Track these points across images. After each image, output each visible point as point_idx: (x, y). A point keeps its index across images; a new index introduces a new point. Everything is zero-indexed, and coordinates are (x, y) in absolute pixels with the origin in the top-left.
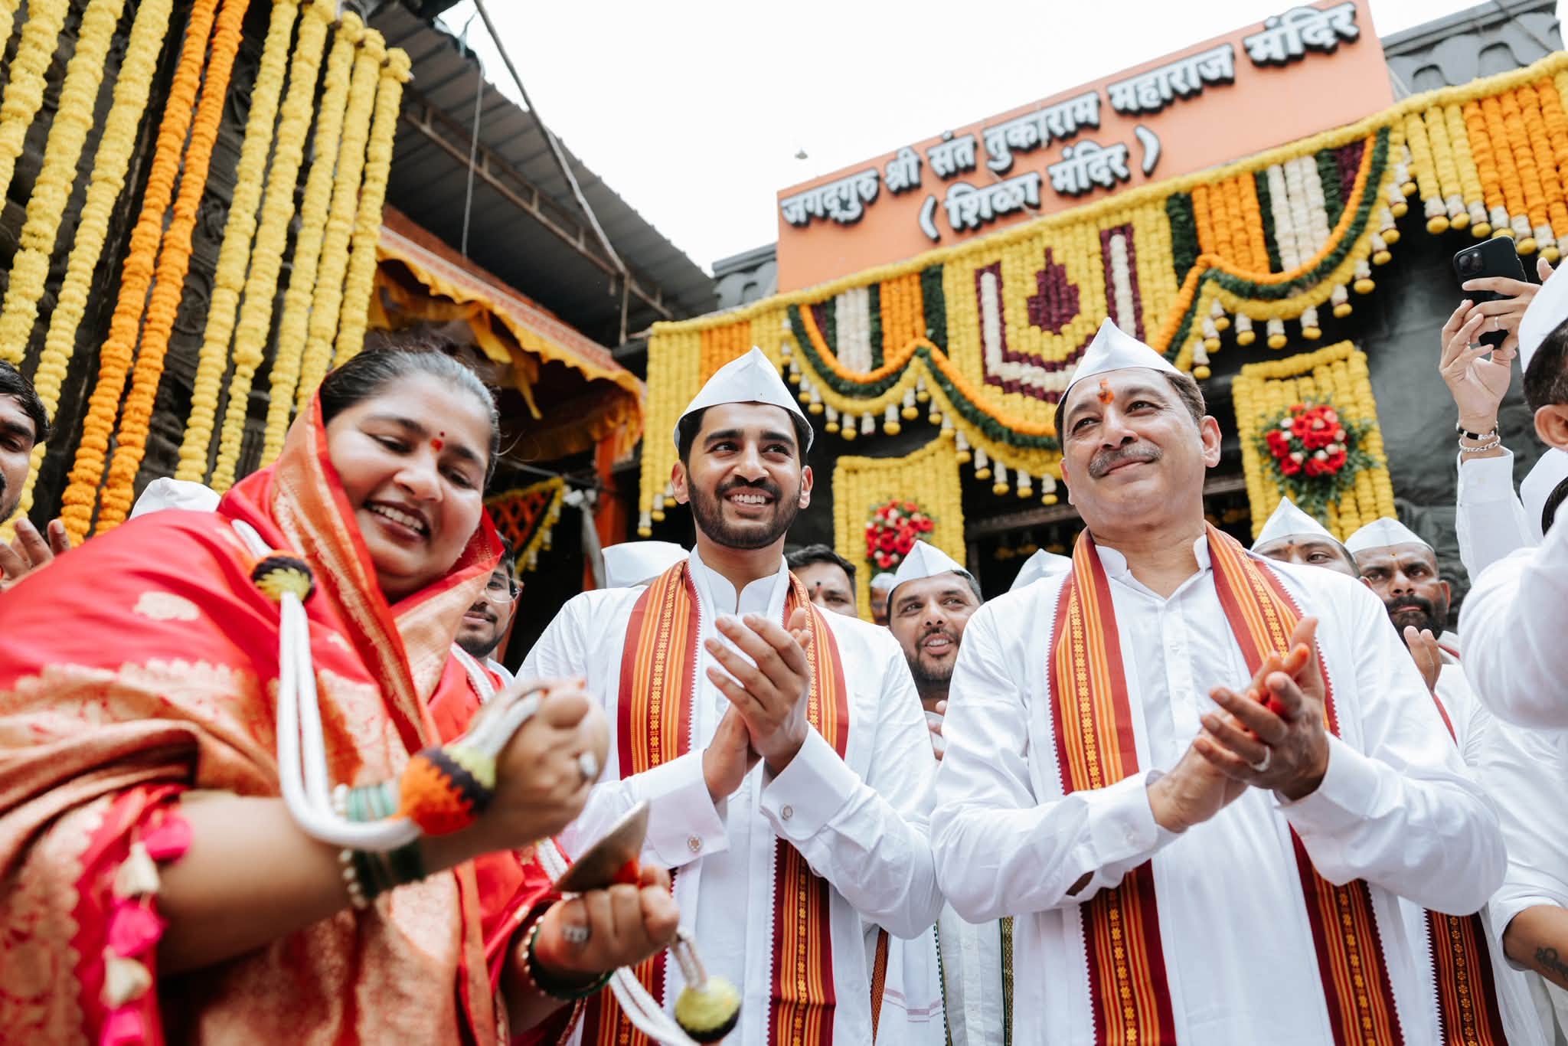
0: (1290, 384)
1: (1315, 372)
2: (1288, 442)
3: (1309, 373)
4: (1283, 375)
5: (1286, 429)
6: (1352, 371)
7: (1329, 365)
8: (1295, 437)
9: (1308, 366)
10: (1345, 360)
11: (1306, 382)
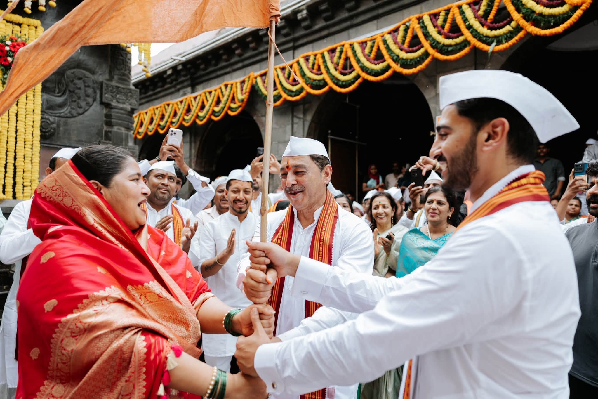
0: (11, 25)
1: (22, 25)
2: (7, 51)
3: (20, 25)
4: (8, 20)
5: (8, 46)
6: (37, 34)
7: (29, 26)
8: (10, 50)
9: (21, 22)
10: (36, 27)
11: (17, 28)
